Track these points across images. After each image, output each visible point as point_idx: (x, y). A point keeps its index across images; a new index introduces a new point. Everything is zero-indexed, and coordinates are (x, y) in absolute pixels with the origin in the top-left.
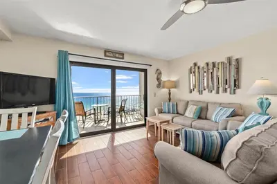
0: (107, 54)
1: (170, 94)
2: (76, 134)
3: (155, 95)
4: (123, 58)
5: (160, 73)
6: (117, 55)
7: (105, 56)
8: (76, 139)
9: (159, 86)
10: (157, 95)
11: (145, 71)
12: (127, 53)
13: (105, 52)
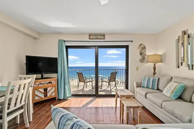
0: (91, 37)
1: (155, 68)
2: (69, 94)
3: (137, 69)
4: (104, 39)
5: (144, 48)
6: (99, 37)
7: (90, 39)
8: (69, 97)
9: (143, 60)
10: (139, 69)
11: (127, 47)
12: (106, 33)
13: (90, 35)
